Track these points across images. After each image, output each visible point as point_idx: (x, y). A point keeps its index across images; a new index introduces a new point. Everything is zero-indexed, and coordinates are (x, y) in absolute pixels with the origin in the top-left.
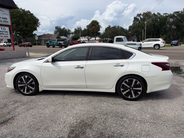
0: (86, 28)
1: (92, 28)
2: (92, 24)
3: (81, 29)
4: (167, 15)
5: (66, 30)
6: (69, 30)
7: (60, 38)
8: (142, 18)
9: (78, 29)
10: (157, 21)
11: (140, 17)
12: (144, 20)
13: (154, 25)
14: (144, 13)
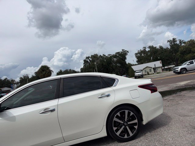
0: (34, 75)
1: (42, 73)
2: (42, 70)
3: (28, 77)
4: (111, 56)
5: (8, 81)
6: (12, 81)
7: (2, 90)
8: (91, 60)
9: (24, 78)
10: (104, 61)
11: (89, 60)
12: (93, 61)
13: (102, 64)
14: (92, 56)
